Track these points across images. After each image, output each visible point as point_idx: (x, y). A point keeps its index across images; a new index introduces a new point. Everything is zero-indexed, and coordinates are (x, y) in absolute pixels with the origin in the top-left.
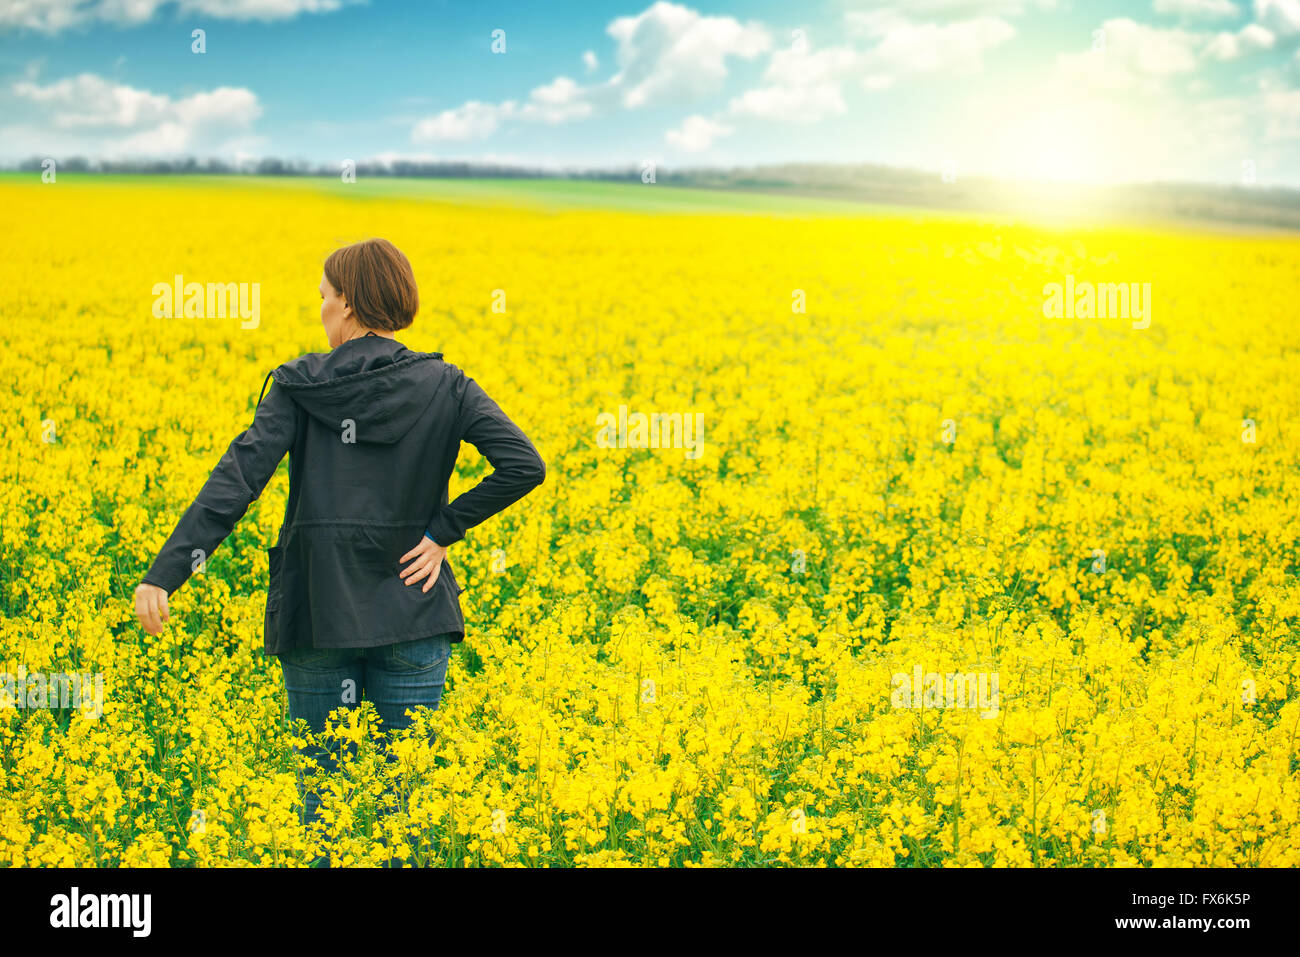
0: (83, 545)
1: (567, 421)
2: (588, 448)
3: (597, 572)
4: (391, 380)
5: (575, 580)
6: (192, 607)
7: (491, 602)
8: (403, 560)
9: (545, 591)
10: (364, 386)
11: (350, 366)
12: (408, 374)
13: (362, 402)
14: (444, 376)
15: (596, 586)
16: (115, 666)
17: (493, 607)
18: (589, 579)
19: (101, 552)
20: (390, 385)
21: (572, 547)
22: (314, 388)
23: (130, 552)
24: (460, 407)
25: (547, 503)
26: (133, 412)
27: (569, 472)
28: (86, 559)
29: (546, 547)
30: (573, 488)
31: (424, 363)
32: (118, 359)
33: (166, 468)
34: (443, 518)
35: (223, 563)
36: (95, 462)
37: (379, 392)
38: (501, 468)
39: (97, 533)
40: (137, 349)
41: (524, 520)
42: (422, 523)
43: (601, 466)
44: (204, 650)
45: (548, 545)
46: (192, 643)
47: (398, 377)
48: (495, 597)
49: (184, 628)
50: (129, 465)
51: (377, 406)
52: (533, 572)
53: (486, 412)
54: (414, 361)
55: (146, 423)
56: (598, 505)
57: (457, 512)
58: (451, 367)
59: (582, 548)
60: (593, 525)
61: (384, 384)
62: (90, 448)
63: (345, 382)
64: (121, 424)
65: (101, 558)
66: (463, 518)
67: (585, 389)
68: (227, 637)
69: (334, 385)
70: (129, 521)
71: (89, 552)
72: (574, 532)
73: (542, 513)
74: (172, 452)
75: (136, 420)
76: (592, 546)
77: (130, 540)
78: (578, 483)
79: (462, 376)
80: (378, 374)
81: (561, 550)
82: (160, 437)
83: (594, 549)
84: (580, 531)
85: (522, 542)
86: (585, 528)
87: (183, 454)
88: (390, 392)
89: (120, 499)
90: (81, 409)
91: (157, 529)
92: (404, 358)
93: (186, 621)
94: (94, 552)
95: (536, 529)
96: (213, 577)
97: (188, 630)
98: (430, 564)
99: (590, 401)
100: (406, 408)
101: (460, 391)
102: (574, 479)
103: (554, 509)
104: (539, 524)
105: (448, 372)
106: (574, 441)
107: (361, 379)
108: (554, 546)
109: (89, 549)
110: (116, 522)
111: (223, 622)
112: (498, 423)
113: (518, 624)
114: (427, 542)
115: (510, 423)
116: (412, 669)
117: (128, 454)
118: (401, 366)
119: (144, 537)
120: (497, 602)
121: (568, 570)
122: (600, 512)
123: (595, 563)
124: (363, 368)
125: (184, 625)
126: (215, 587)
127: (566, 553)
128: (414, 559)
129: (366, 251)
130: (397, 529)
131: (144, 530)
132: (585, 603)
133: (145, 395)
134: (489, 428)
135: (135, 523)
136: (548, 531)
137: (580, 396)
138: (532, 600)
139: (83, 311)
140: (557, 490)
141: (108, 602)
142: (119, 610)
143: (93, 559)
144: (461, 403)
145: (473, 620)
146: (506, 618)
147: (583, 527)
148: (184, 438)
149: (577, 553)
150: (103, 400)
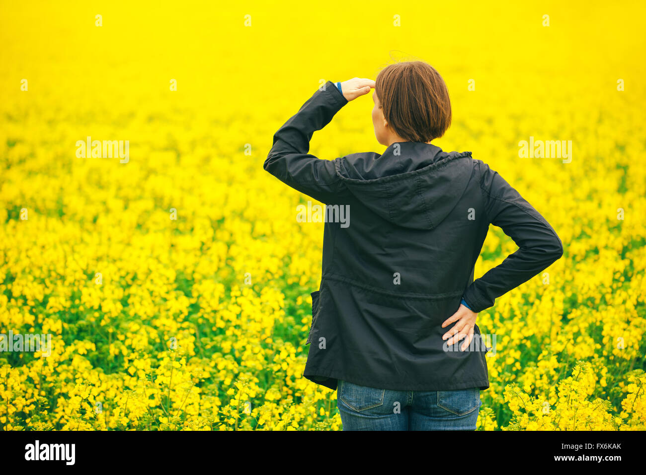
0: (171, 313)
1: (572, 213)
2: (590, 237)
3: (605, 340)
4: (431, 178)
5: (586, 348)
6: (263, 365)
7: (513, 365)
8: (444, 325)
9: (560, 356)
10: (408, 183)
11: (398, 166)
12: (445, 172)
13: (406, 196)
14: (474, 172)
15: (605, 353)
16: (200, 415)
17: (514, 369)
18: (599, 346)
19: (186, 320)
20: (429, 182)
21: (582, 318)
22: (366, 184)
23: (207, 320)
24: (489, 197)
25: (557, 283)
26: (203, 204)
27: (574, 257)
28: (173, 326)
29: (557, 319)
30: (578, 270)
31: (457, 161)
32: (186, 160)
33: (234, 251)
34: (476, 289)
35: (286, 329)
36: (172, 246)
37: (421, 188)
38: (526, 248)
39: (181, 304)
40: (201, 152)
41: (539, 297)
42: (458, 293)
43: (603, 252)
44: (274, 402)
45: (561, 317)
46: (263, 396)
47: (436, 175)
48: (516, 361)
49: (256, 384)
50: (203, 249)
51: (419, 199)
52: (547, 341)
53: (511, 201)
54: (449, 161)
55: (215, 214)
56: (602, 285)
57: (489, 285)
58: (479, 163)
59: (591, 320)
60: (597, 301)
61: (425, 181)
62: (168, 234)
63: (392, 180)
64: (194, 213)
65: (186, 324)
66: (492, 288)
67: (585, 186)
68: (290, 392)
69: (383, 182)
70: (207, 295)
71: (175, 319)
72: (582, 307)
73: (555, 291)
74: (238, 238)
75: (206, 211)
76: (599, 319)
77: (209, 310)
78: (582, 266)
79: (488, 171)
80: (419, 173)
81: (571, 323)
82: (228, 224)
83: (601, 322)
84: (588, 306)
85: (538, 315)
86: (591, 303)
87: (248, 240)
88: (429, 187)
89: (197, 276)
90: (159, 202)
91: (233, 300)
92: (442, 158)
93: (257, 377)
94: (179, 320)
95: (550, 304)
96: (279, 341)
97: (260, 385)
98: (467, 328)
99: (590, 197)
100: (442, 201)
101: (487, 184)
102: (579, 262)
103: (563, 289)
104: (553, 300)
105: (476, 168)
106: (578, 230)
107: (406, 178)
108: (565, 319)
109: (175, 317)
110: (195, 294)
111: (288, 379)
112: (521, 210)
113: (539, 384)
114: (463, 309)
115: (532, 210)
116: (452, 414)
117: (204, 239)
118: (439, 166)
119: (221, 307)
120: (518, 365)
121: (579, 339)
122: (604, 291)
123: (604, 333)
124: (410, 169)
125: (256, 380)
126: (282, 349)
127: (577, 324)
128: (453, 324)
129: (405, 74)
130: (437, 300)
131: (221, 301)
132: (597, 367)
133: (212, 190)
134: (514, 214)
135: (212, 295)
136: (560, 306)
137: (581, 193)
138: (549, 364)
139: (151, 119)
140: (564, 272)
141: (191, 361)
142: (200, 368)
143: (179, 325)
144: (489, 193)
145: (499, 379)
146: (527, 380)
147: (589, 303)
148: (247, 227)
149: (587, 325)
150: (177, 194)
